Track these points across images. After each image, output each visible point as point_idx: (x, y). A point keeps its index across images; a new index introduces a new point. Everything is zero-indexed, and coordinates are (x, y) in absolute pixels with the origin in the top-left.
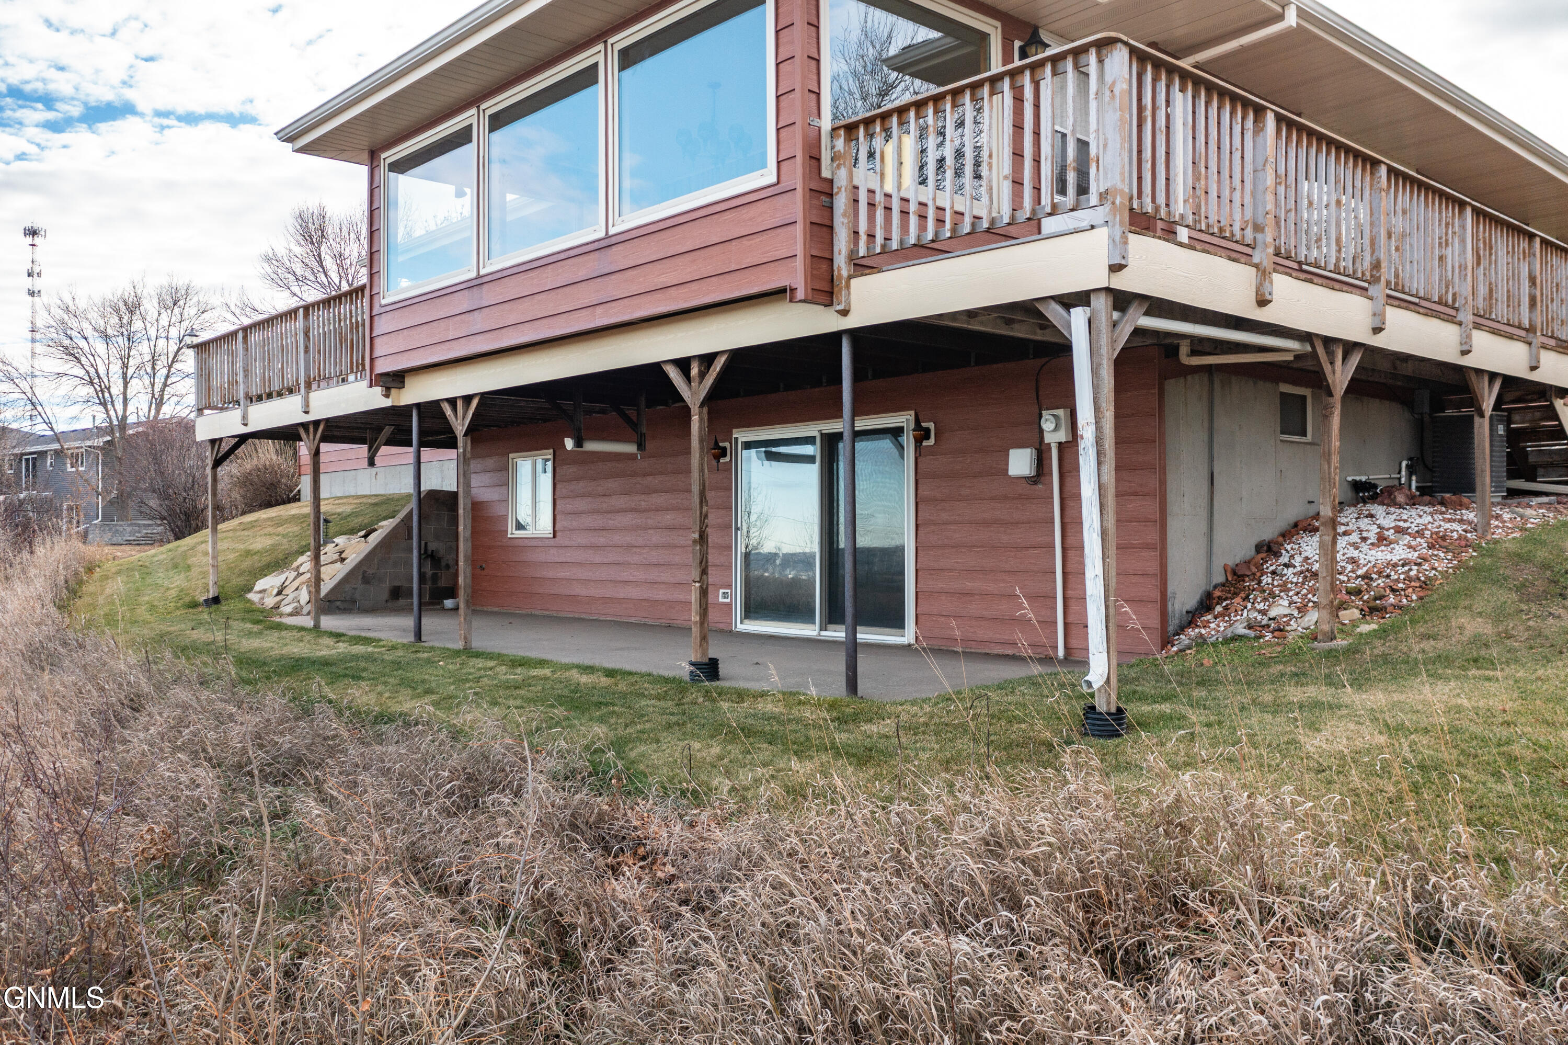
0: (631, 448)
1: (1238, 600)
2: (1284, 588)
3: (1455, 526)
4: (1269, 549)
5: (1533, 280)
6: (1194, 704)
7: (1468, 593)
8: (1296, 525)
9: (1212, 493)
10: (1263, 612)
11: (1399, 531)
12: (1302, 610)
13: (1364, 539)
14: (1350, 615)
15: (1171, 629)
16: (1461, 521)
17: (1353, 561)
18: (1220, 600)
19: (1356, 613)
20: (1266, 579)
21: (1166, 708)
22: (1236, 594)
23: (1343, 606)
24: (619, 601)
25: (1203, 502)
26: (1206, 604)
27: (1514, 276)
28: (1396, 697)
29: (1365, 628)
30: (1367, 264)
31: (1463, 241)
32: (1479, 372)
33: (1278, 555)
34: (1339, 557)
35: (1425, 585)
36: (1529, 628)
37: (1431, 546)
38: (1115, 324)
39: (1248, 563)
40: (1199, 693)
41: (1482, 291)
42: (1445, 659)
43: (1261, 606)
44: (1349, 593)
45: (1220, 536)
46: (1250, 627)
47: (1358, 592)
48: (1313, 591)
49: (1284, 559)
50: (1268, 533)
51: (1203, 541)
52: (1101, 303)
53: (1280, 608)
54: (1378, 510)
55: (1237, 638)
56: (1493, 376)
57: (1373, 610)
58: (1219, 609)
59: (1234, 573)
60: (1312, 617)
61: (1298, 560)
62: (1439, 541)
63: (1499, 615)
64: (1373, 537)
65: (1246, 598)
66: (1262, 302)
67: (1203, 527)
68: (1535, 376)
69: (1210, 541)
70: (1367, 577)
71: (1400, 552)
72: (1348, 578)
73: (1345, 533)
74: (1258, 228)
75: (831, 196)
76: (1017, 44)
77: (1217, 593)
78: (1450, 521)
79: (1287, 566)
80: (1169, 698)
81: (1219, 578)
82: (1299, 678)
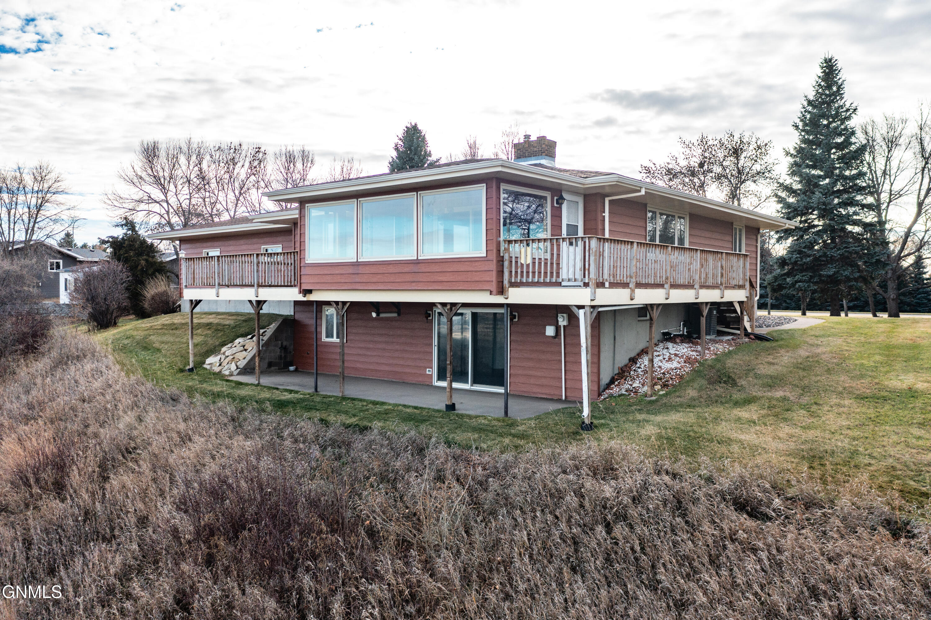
0: (395, 315)
1: (623, 380)
2: (638, 377)
3: (694, 353)
4: (633, 360)
5: (722, 267)
6: (611, 420)
7: (693, 380)
8: (642, 350)
9: (615, 343)
10: (631, 385)
11: (676, 355)
12: (643, 385)
13: (664, 359)
14: (657, 387)
15: (601, 390)
16: (696, 351)
17: (660, 367)
18: (617, 380)
19: (659, 387)
20: (632, 373)
21: (603, 421)
22: (622, 378)
23: (655, 384)
24: (379, 371)
25: (612, 347)
26: (612, 381)
27: (715, 267)
28: (666, 418)
29: (661, 393)
30: (664, 278)
31: (697, 262)
32: (702, 303)
33: (636, 363)
34: (655, 365)
35: (681, 377)
36: (707, 394)
37: (685, 362)
38: (592, 312)
39: (626, 366)
40: (612, 416)
41: (703, 276)
42: (681, 405)
43: (630, 383)
44: (658, 379)
45: (618, 358)
46: (626, 391)
47: (660, 379)
48: (646, 378)
49: (638, 365)
50: (633, 355)
51: (611, 359)
52: (587, 309)
53: (636, 384)
54: (670, 345)
55: (622, 395)
56: (707, 303)
57: (665, 386)
58: (616, 383)
59: (621, 369)
60: (646, 388)
61: (642, 366)
62: (688, 360)
63: (700, 389)
64: (667, 357)
65: (625, 380)
66: (632, 299)
67: (612, 354)
68: (723, 300)
69: (614, 360)
70: (664, 373)
71: (675, 364)
72: (658, 374)
73: (659, 356)
74: (631, 277)
75: (503, 261)
76: (555, 198)
77: (616, 377)
78: (693, 351)
79: (639, 368)
80: (604, 418)
81: (616, 371)
82: (640, 411)
